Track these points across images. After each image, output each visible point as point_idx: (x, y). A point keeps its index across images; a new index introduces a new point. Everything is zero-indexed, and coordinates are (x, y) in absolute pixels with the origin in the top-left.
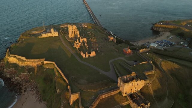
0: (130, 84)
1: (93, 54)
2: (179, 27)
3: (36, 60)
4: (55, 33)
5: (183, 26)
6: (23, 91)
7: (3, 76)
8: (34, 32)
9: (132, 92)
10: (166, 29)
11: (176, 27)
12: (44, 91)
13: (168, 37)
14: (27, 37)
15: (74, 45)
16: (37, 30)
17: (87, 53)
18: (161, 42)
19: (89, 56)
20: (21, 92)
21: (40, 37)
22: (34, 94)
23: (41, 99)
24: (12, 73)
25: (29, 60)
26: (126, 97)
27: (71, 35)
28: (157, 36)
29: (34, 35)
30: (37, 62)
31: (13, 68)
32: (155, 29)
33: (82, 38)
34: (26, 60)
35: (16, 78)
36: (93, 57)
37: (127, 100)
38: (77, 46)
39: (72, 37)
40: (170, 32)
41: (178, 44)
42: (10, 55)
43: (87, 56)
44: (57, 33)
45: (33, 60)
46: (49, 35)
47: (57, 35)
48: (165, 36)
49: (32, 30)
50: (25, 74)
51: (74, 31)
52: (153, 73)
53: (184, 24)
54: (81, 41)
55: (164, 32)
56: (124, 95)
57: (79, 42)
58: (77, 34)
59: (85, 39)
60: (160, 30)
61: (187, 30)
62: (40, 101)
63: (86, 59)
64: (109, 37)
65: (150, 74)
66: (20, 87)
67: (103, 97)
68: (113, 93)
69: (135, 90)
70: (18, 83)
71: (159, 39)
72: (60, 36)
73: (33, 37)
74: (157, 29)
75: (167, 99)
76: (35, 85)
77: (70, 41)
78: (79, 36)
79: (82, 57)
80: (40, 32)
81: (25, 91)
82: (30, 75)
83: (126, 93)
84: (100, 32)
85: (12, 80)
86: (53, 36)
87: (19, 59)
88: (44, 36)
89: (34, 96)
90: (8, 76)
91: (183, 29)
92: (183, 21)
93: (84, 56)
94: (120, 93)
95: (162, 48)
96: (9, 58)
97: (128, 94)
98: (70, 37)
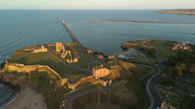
0: (100, 70)
1: (76, 60)
2: (140, 44)
3: (32, 66)
4: (45, 49)
5: (144, 44)
6: (22, 89)
7: (3, 82)
8: (27, 50)
9: (101, 77)
10: (131, 47)
11: (138, 44)
12: (39, 87)
13: (133, 51)
14: (22, 53)
15: (61, 56)
16: (29, 48)
17: (71, 59)
18: (128, 55)
19: (73, 61)
20: (21, 90)
21: (32, 52)
22: (31, 90)
23: (38, 92)
24: (10, 79)
25: (26, 66)
26: (98, 79)
27: (58, 50)
28: (125, 51)
29: (27, 52)
30: (33, 67)
31: (12, 75)
32: (124, 47)
33: (67, 51)
34: (24, 66)
35: (14, 82)
36: (76, 62)
37: (98, 80)
38: (63, 56)
39: (59, 51)
40: (135, 48)
41: (139, 55)
42: (10, 64)
43: (72, 62)
44: (47, 49)
45: (29, 66)
46: (40, 50)
47: (46, 51)
48: (131, 51)
49: (24, 48)
50: (23, 77)
51: (60, 47)
52: (116, 67)
53: (144, 42)
54: (67, 53)
55: (130, 49)
56: (96, 78)
57: (65, 53)
58: (62, 49)
59: (69, 52)
60: (127, 47)
61: (146, 46)
62: (37, 93)
63: (71, 63)
64: (88, 51)
65: (114, 67)
66: (19, 87)
67: (83, 79)
68: (90, 77)
69: (103, 75)
70: (17, 85)
71: (126, 53)
72: (49, 52)
73: (26, 53)
74: (126, 47)
75: (123, 80)
76: (31, 84)
77: (58, 54)
78: (64, 50)
79: (68, 63)
80: (31, 50)
81: (23, 89)
82: (27, 78)
83: (97, 77)
84: (81, 48)
85: (11, 83)
86: (43, 51)
87: (18, 66)
88: (36, 51)
89: (32, 91)
90: (8, 81)
91: (143, 45)
92: (144, 40)
93: (69, 62)
94: (94, 77)
95: (127, 58)
96: (9, 66)
97: (99, 78)
98: (57, 52)
